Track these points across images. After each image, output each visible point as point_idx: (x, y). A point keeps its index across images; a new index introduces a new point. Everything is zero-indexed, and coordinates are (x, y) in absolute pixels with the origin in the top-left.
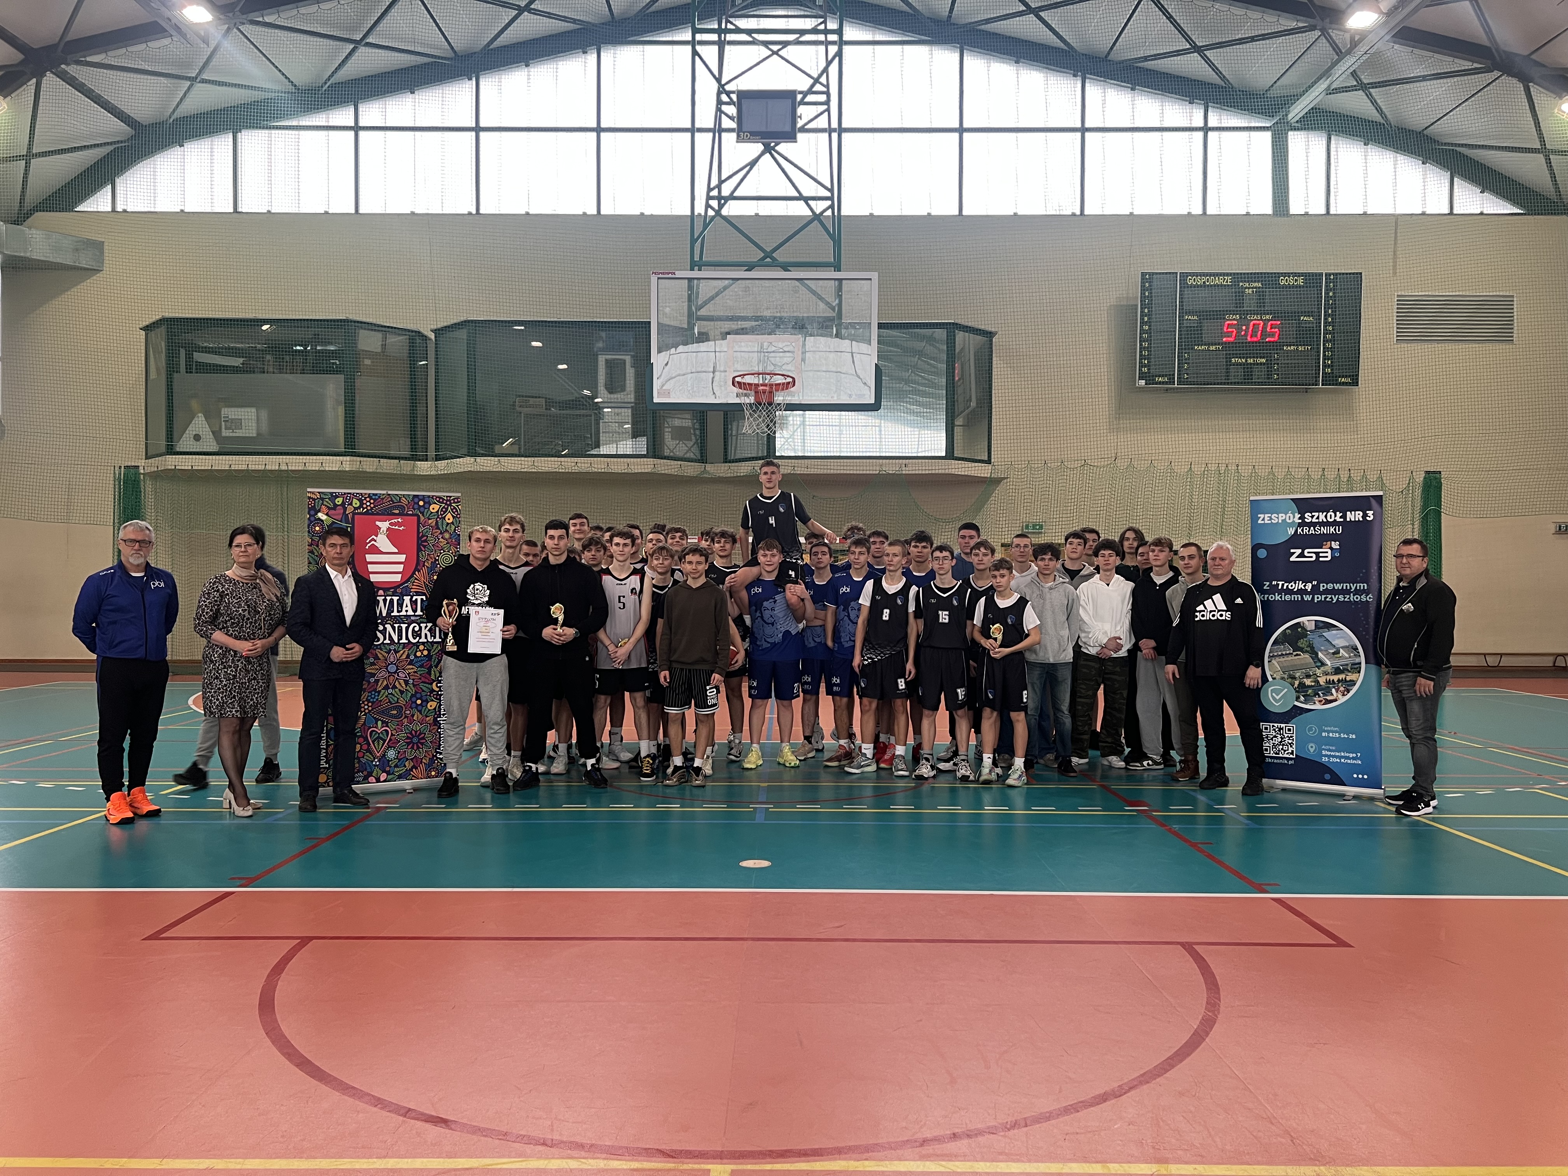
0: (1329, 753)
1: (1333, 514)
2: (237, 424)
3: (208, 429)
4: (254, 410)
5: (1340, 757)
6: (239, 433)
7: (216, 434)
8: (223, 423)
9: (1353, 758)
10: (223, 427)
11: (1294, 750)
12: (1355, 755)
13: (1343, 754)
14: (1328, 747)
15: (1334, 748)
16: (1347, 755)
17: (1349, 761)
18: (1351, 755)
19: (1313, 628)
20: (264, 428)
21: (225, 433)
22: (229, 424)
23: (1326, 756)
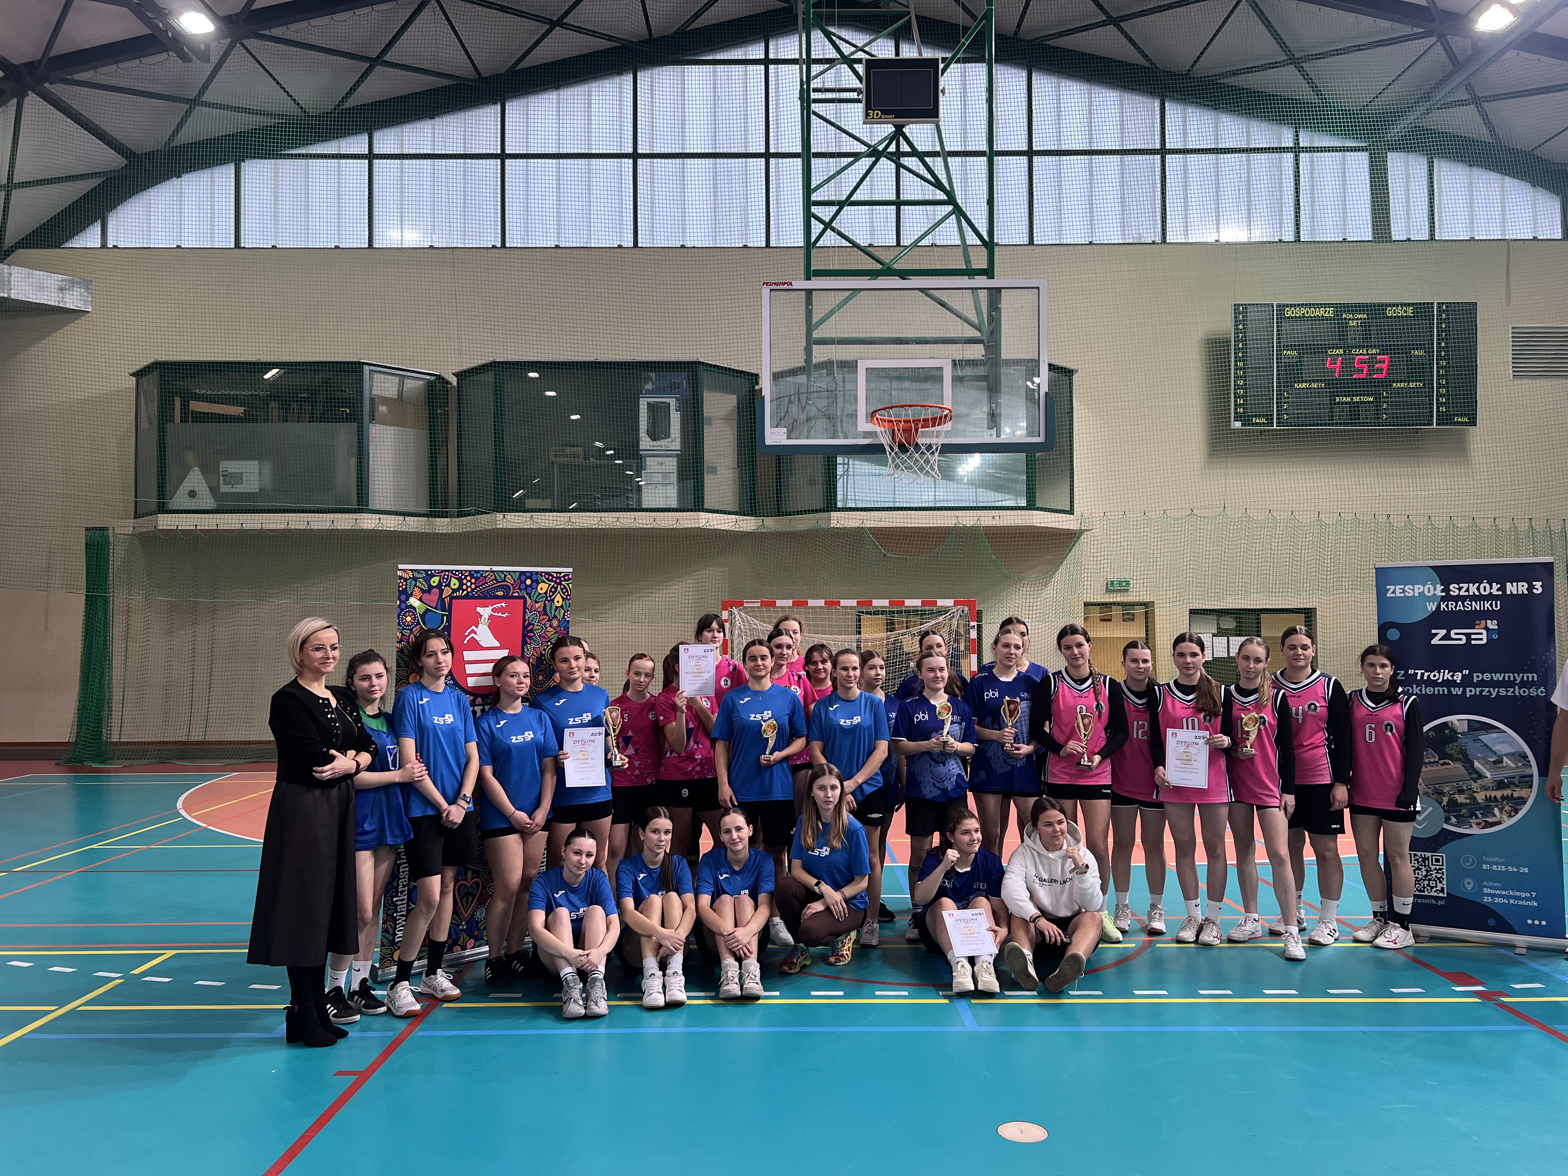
0: (1492, 892)
1: (1488, 586)
2: (237, 478)
3: (205, 485)
4: (256, 463)
5: (1509, 897)
6: (239, 489)
7: (214, 490)
8: (221, 478)
9: (1526, 899)
10: (222, 482)
11: (1445, 886)
12: (1528, 895)
13: (1511, 893)
14: (1491, 884)
15: (1499, 885)
16: (1518, 894)
17: (1520, 903)
18: (1523, 895)
19: (1466, 730)
20: (268, 483)
21: (224, 489)
22: (228, 479)
23: (1488, 895)
